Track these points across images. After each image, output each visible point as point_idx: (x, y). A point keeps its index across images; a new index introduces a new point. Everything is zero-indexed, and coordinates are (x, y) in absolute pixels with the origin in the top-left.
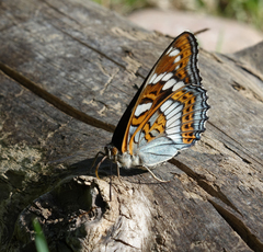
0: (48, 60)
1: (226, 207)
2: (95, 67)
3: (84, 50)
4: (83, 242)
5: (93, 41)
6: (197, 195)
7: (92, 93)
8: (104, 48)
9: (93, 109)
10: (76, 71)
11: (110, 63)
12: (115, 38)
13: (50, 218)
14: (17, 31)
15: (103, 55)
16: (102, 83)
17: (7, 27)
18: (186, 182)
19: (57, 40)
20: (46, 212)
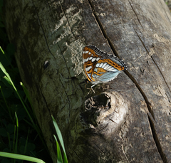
0: (125, 42)
1: (151, 117)
2: (139, 49)
3: (139, 41)
4: (98, 117)
5: (144, 38)
6: (144, 110)
7: (132, 60)
8: (146, 42)
9: (129, 67)
10: (132, 49)
11: (145, 50)
12: (153, 39)
13: (94, 105)
14: (120, 26)
15: (144, 45)
16: (137, 57)
17: (118, 24)
18: (143, 104)
19: (131, 34)
20: (93, 103)
